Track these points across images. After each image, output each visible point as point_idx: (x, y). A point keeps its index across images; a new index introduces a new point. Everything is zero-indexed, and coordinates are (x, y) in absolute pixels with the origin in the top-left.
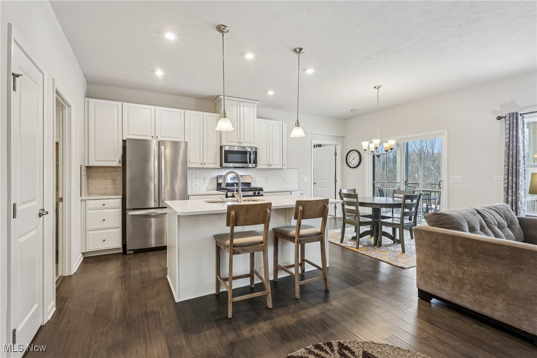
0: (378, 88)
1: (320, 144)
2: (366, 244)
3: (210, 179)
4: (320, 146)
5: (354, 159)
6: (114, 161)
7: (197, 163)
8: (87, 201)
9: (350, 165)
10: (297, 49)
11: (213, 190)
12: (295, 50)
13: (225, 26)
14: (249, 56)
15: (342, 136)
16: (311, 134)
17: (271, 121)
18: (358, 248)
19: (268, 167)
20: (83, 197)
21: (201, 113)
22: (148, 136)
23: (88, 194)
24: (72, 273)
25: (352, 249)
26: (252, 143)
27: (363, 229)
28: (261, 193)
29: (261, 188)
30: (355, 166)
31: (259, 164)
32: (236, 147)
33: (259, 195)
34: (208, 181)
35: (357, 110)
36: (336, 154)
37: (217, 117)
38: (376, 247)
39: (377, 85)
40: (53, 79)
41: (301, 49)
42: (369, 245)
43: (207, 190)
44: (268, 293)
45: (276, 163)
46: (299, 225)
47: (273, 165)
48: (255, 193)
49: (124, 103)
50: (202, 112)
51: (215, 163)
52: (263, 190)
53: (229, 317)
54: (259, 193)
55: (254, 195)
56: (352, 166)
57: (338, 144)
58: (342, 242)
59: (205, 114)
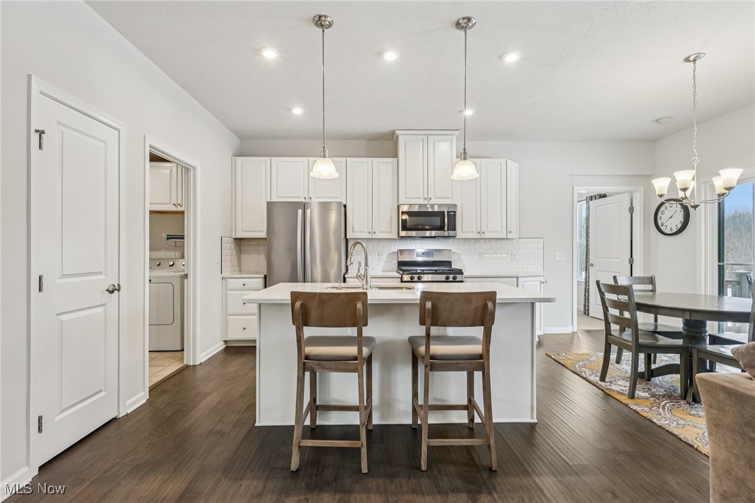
0: (694, 60)
1: (602, 193)
2: (661, 392)
3: (388, 255)
4: (604, 196)
5: (671, 218)
6: (262, 231)
7: (364, 232)
8: (228, 280)
9: (663, 228)
10: (460, 21)
11: (393, 271)
12: (458, 24)
13: (325, 16)
14: (391, 56)
15: (648, 174)
16: (570, 175)
17: (483, 160)
18: (632, 396)
19: (478, 236)
20: (224, 275)
21: (369, 160)
22: (300, 197)
23: (240, 271)
24: (198, 363)
25: (618, 397)
26: (448, 198)
27: (663, 359)
28: (459, 277)
29: (461, 270)
30: (674, 230)
31: (462, 232)
32: (417, 206)
33: (455, 280)
34: (384, 257)
35: (671, 118)
36: (631, 210)
37: (392, 163)
38: (682, 402)
39: (691, 52)
40: (145, 135)
41: (469, 19)
42: (669, 396)
43: (383, 271)
44: (362, 445)
45: (495, 228)
46: (428, 334)
47: (489, 232)
48: (447, 278)
49: (272, 158)
50: (371, 159)
51: (391, 232)
52: (462, 274)
53: (292, 469)
54: (454, 278)
55: (447, 281)
56: (668, 231)
57: (637, 191)
58: (603, 378)
59: (375, 160)
